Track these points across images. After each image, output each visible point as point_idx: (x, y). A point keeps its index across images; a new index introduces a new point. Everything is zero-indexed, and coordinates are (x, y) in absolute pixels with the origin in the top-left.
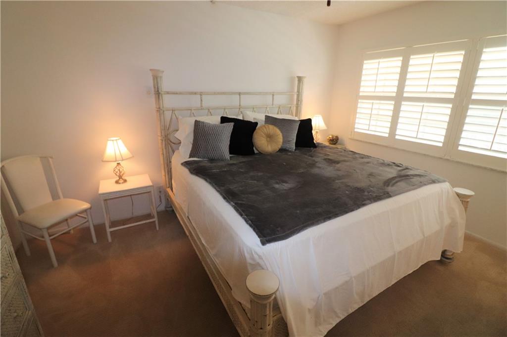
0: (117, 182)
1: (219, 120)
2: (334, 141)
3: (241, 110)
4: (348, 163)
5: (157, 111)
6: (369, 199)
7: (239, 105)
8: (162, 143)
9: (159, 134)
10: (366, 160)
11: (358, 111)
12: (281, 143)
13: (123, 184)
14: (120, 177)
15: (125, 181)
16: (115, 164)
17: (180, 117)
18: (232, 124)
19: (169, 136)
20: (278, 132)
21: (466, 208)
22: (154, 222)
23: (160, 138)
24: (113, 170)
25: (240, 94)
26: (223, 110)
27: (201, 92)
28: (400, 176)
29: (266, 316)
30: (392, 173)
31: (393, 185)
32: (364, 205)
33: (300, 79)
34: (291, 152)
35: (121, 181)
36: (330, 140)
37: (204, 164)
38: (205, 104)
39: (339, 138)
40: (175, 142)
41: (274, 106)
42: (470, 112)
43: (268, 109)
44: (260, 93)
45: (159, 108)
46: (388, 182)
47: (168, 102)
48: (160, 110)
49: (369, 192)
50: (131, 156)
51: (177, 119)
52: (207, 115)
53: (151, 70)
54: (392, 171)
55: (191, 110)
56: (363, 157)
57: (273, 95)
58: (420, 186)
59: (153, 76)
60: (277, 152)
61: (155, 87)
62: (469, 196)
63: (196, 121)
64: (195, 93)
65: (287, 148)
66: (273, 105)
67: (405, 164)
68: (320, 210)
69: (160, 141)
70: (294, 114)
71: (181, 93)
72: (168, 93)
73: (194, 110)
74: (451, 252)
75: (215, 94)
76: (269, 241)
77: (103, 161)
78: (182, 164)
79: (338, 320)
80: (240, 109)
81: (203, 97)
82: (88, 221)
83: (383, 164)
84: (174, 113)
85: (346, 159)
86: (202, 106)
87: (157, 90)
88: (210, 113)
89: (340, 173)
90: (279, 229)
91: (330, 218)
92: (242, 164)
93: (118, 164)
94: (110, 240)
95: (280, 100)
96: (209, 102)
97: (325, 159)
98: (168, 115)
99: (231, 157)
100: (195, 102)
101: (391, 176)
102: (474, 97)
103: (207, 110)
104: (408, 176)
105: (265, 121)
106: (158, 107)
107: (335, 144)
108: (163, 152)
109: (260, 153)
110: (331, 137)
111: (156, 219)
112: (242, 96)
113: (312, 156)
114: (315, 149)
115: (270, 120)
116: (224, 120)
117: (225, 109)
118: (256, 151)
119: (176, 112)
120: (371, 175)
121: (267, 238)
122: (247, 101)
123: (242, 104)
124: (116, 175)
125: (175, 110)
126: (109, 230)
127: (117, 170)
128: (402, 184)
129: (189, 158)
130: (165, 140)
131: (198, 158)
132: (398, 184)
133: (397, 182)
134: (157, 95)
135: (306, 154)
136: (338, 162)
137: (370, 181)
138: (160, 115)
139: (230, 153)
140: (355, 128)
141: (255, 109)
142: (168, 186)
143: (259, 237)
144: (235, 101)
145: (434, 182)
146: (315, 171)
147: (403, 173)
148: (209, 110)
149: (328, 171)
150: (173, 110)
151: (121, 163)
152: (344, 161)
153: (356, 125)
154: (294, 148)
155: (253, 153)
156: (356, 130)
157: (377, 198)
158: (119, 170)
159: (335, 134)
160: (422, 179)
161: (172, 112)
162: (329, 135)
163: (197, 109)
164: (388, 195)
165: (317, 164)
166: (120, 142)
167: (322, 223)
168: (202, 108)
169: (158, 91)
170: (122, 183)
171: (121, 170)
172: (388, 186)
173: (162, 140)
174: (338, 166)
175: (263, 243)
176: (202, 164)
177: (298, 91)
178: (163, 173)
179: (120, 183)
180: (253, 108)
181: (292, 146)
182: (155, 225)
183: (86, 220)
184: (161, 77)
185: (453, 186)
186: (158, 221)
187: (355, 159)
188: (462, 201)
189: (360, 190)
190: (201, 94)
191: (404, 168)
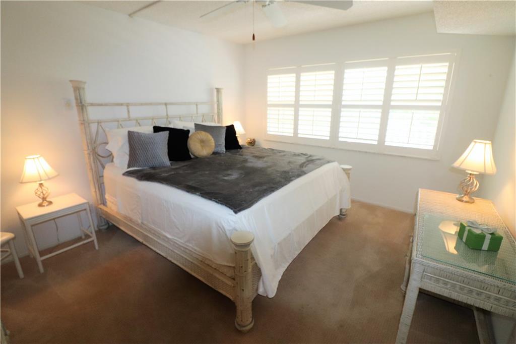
0: (40, 205)
1: (152, 129)
2: (252, 143)
3: (169, 119)
4: (271, 157)
5: (82, 124)
6: (293, 177)
7: (166, 114)
8: (89, 158)
9: (85, 148)
10: (282, 154)
11: (268, 117)
12: (214, 147)
13: (47, 207)
14: (44, 199)
15: (50, 203)
16: (36, 185)
17: (107, 129)
18: (167, 133)
19: (96, 150)
20: (210, 137)
21: (349, 177)
22: (93, 241)
23: (86, 152)
24: (34, 193)
25: (166, 104)
26: (151, 120)
27: (128, 103)
28: (308, 161)
29: (248, 260)
30: (302, 160)
31: (305, 167)
32: (292, 180)
33: (218, 90)
34: (222, 153)
35: (45, 203)
36: (249, 143)
37: (148, 172)
38: (133, 115)
39: (256, 140)
40: (103, 155)
41: (199, 115)
42: (342, 114)
43: (193, 118)
44: (185, 104)
45: (84, 120)
46: (302, 165)
47: (93, 114)
48: (85, 123)
49: (292, 173)
50: (56, 174)
51: (104, 131)
52: (136, 126)
53: (71, 81)
54: (302, 158)
55: (118, 121)
56: (280, 152)
57: (197, 105)
58: (321, 166)
59: (73, 87)
60: (211, 155)
61: (76, 99)
62: (350, 169)
63: (129, 133)
64: (122, 105)
65: (219, 151)
66: (197, 113)
67: (309, 153)
68: (265, 187)
69: (87, 156)
70: (216, 121)
71: (106, 105)
72: (92, 105)
73: (122, 121)
74: (345, 209)
75: (142, 104)
76: (240, 211)
77: (22, 183)
78: (124, 174)
79: (288, 264)
80: (167, 118)
81: (131, 108)
82: (11, 254)
83: (295, 155)
84: (101, 126)
85: (269, 154)
86: (129, 117)
87: (79, 101)
88: (139, 123)
89: (269, 164)
90: (243, 202)
91: (273, 191)
92: (185, 167)
93: (41, 185)
94: (42, 270)
95: (204, 109)
96: (136, 112)
97: (253, 156)
98: (94, 127)
99: (171, 164)
100: (122, 113)
101: (303, 162)
102: (343, 103)
103: (135, 121)
104: (312, 160)
105: (195, 129)
106: (82, 119)
107: (253, 146)
108: (91, 167)
109: (196, 157)
110: (249, 140)
111: (94, 238)
112: (168, 106)
113: (242, 155)
114: (241, 150)
115: (199, 127)
116: (157, 129)
117: (153, 119)
118: (192, 156)
119: (103, 124)
120: (289, 162)
121: (238, 209)
122: (173, 111)
123: (170, 114)
124: (40, 197)
125: (101, 122)
126: (40, 259)
127: (39, 193)
128: (310, 166)
129: (128, 168)
130: (93, 154)
131: (138, 167)
132: (308, 166)
133: (307, 165)
134: (81, 108)
135: (236, 154)
136: (264, 157)
137: (290, 166)
138: (85, 127)
139: (170, 160)
140: (267, 131)
141: (182, 118)
142: (100, 202)
143: (232, 209)
144: (161, 111)
145: (329, 162)
146: (249, 165)
147: (309, 159)
148: (137, 120)
149: (259, 164)
150: (98, 123)
151: (44, 184)
152: (268, 156)
153: (268, 128)
154: (225, 150)
155: (189, 158)
156: (268, 133)
157: (299, 176)
158: (42, 192)
159: (252, 137)
160: (322, 161)
161: (98, 124)
162: (247, 139)
163: (125, 120)
164: (304, 173)
165: (249, 160)
166: (42, 160)
167: (269, 194)
168: (129, 119)
169: (81, 103)
170: (47, 205)
171: (44, 192)
172: (303, 167)
173: (90, 154)
174: (265, 159)
175: (236, 212)
176: (145, 172)
177: (218, 101)
178: (93, 190)
179: (44, 206)
180: (180, 118)
181: (223, 149)
182: (94, 244)
183: (8, 254)
184: (83, 89)
185: (340, 164)
186: (98, 238)
187: (275, 153)
188: (346, 173)
189: (286, 172)
190: (128, 105)
191: (309, 156)
